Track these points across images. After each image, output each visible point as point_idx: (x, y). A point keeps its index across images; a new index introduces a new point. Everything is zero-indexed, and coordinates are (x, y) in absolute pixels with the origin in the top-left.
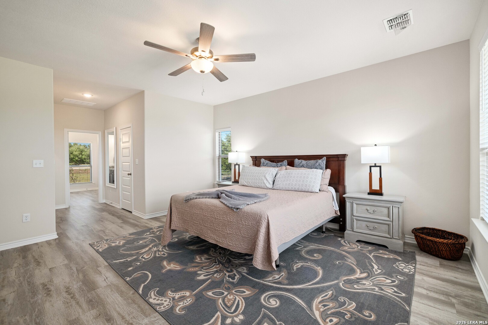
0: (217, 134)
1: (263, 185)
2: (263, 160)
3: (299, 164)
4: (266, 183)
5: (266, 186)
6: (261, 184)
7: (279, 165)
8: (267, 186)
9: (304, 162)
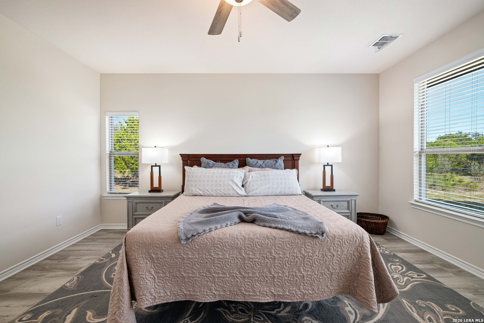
0: (107, 118)
1: (231, 192)
2: (203, 159)
3: (256, 164)
4: (236, 190)
5: (237, 192)
6: (229, 191)
7: (231, 165)
8: (239, 193)
9: (260, 162)
